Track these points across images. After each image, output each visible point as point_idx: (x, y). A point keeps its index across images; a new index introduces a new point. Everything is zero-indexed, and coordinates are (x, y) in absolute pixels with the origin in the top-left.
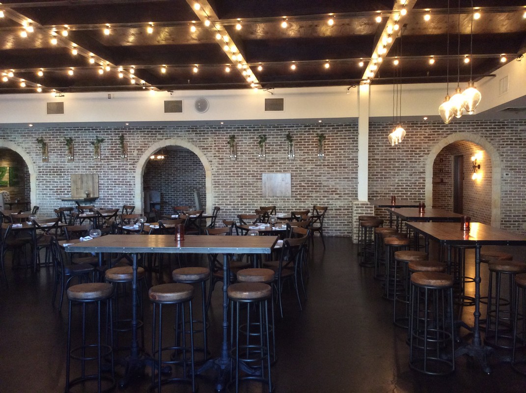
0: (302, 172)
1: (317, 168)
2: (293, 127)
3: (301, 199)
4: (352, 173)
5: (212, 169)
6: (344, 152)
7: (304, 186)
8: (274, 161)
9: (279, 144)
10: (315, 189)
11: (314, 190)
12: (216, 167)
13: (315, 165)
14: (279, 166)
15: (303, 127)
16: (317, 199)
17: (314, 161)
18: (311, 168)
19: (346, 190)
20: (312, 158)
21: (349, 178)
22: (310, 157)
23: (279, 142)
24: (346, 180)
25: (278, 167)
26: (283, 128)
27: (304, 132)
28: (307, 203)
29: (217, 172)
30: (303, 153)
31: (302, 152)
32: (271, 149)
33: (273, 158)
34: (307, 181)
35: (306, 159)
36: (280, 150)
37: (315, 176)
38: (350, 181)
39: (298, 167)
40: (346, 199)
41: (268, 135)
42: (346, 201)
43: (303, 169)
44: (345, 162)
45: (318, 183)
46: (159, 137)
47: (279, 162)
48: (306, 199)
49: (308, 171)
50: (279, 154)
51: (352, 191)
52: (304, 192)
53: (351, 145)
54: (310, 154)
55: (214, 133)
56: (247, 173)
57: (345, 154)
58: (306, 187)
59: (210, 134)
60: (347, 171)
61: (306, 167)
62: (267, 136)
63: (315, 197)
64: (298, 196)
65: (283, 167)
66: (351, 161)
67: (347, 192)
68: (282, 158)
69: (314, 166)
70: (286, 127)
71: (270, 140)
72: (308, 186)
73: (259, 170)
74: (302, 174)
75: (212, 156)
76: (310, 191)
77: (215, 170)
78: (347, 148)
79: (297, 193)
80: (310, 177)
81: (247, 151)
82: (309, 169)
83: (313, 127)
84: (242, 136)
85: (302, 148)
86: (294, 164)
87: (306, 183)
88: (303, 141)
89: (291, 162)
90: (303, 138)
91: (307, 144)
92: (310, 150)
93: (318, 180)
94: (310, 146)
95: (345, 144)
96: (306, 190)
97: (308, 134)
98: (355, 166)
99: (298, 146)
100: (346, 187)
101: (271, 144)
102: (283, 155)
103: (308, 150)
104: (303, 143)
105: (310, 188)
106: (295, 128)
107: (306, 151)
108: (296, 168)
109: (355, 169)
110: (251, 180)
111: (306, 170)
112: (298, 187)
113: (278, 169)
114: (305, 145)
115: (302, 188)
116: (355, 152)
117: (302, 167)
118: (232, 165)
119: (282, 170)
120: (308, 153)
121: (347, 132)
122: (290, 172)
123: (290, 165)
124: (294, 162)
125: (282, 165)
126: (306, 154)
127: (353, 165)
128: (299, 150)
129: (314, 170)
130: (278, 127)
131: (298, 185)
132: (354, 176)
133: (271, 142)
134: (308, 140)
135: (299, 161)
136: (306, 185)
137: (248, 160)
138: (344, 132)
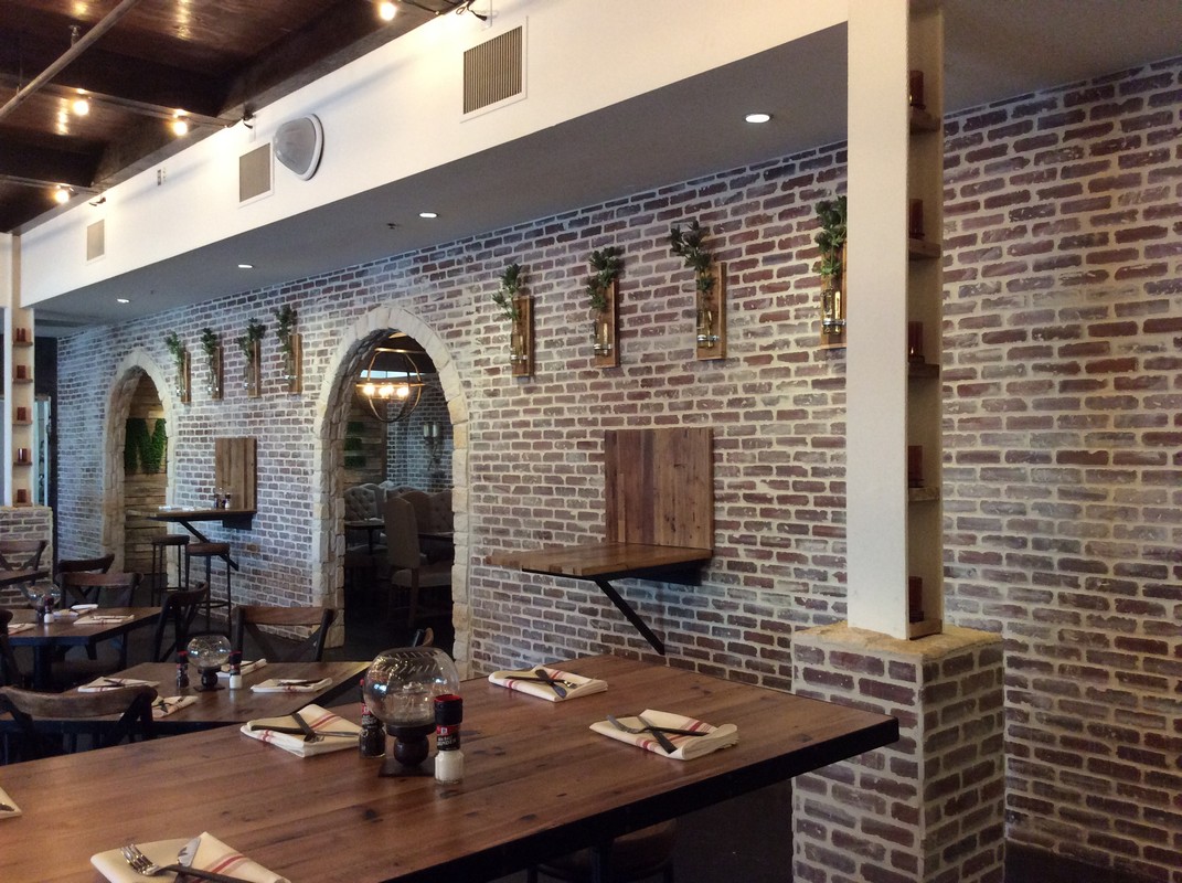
0: (758, 424)
1: (821, 400)
2: (721, 188)
3: (753, 568)
4: (1015, 424)
5: (471, 415)
6: (965, 292)
7: (763, 499)
8: (649, 370)
9: (669, 284)
10: (813, 515)
11: (811, 524)
12: (482, 406)
13: (816, 384)
14: (669, 394)
15: (761, 183)
16: (823, 577)
17: (811, 362)
18: (797, 400)
19: (980, 535)
20: (798, 342)
21: (993, 457)
22: (792, 337)
23: (668, 275)
24: (978, 467)
25: (665, 401)
26: (683, 205)
27: (767, 205)
28: (778, 589)
29: (482, 426)
30: (763, 319)
31: (758, 313)
32: (639, 313)
33: (647, 358)
34: (782, 471)
35: (775, 353)
36: (671, 317)
37: (816, 443)
38: (1001, 475)
39: (741, 394)
40: (980, 592)
41: (632, 248)
42: (982, 602)
43: (760, 407)
44: (973, 358)
45: (827, 481)
46: (358, 302)
47: (667, 375)
48: (774, 569)
49: (782, 415)
50: (666, 337)
51: (1011, 540)
52: (765, 532)
53: (1005, 245)
54: (792, 321)
56: (565, 430)
57: (971, 308)
58: (776, 506)
59: (464, 275)
60: (981, 413)
61: (775, 393)
62: (627, 255)
63: (816, 560)
64: (741, 548)
65: (681, 399)
66: (1006, 348)
67: (981, 548)
68: (680, 355)
69: (809, 390)
70: (692, 195)
71: (635, 273)
72: (782, 500)
73: (599, 416)
74: (758, 435)
75: (469, 364)
76: (795, 529)
77: (476, 420)
78: (980, 266)
79: (737, 535)
80: (792, 450)
81: (564, 331)
82: (788, 406)
83: (807, 172)
84: (548, 265)
85: (759, 296)
86: (726, 383)
87: (773, 484)
88: (760, 256)
89: (711, 370)
90: (760, 240)
91: (775, 268)
92: (791, 300)
93: (828, 465)
94: (792, 279)
95: (970, 240)
96: (775, 522)
97: (782, 216)
98: (1032, 376)
99: (742, 285)
100: (979, 515)
101: (641, 289)
102: (681, 337)
103: (781, 302)
104: (761, 268)
105: (792, 508)
106: (730, 193)
107: (774, 309)
108: (732, 403)
109: (1029, 400)
110: (575, 460)
111: (774, 409)
112: (743, 504)
113: (666, 412)
114: (767, 275)
115: (758, 507)
116: (1029, 285)
117: (758, 397)
118: (523, 395)
119: (680, 414)
120: (785, 316)
121: (981, 164)
122: (710, 423)
123: (711, 386)
124: (726, 372)
125: (680, 388)
126: (774, 325)
127: (1021, 371)
128: (747, 306)
129: (810, 409)
130: (663, 203)
131: (741, 493)
132: (1025, 442)
133: (641, 279)
134: (783, 245)
135: (744, 367)
136: (774, 493)
137: (566, 371)
138: (965, 166)
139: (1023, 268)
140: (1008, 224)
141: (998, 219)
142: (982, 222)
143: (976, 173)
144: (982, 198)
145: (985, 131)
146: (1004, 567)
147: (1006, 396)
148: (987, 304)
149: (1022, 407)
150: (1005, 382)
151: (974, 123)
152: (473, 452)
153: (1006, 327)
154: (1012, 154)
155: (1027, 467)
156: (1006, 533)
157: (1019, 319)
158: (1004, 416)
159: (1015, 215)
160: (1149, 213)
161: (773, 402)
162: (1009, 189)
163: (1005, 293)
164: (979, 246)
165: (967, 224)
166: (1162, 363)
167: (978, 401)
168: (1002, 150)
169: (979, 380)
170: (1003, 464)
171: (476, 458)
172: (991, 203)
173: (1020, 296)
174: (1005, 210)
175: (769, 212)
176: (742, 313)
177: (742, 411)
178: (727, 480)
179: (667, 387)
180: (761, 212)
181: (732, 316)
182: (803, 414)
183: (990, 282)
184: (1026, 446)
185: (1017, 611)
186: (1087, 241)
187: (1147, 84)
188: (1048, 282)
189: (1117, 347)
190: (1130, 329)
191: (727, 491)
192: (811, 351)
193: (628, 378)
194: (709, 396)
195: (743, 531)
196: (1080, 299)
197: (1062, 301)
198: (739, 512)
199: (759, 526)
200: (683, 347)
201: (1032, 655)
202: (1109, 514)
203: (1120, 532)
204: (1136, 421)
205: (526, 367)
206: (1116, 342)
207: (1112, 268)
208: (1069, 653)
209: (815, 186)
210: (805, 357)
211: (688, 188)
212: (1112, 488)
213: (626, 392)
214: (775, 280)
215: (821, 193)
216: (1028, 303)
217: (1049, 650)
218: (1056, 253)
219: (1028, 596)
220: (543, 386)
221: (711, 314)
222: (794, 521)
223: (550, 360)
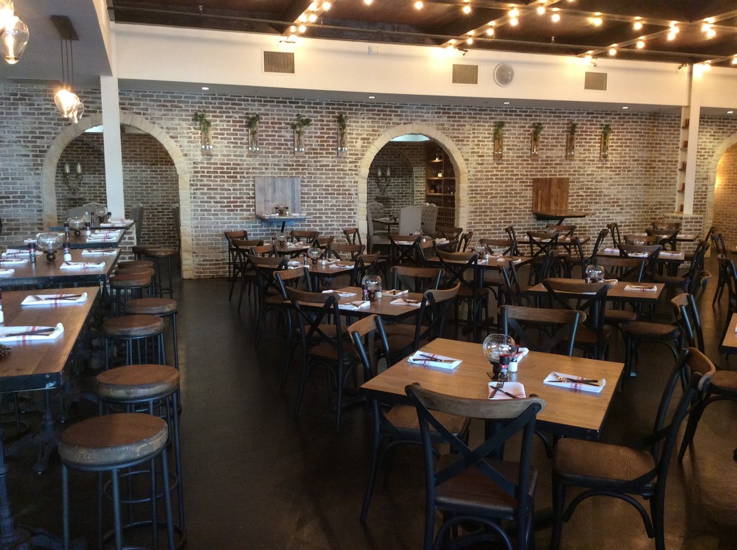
0: (581, 177)
1: (598, 171)
2: (574, 113)
4: (637, 178)
5: (469, 172)
6: (630, 150)
7: (582, 196)
8: (548, 160)
9: (556, 136)
10: (594, 199)
11: (593, 201)
12: (474, 168)
13: (597, 167)
14: (554, 168)
15: (585, 114)
17: (596, 162)
18: (592, 171)
20: (593, 157)
21: (632, 185)
22: (591, 155)
23: (556, 134)
25: (553, 170)
27: (587, 121)
29: (474, 175)
30: (584, 150)
31: (583, 148)
32: (545, 144)
33: (547, 157)
34: (586, 189)
35: (587, 159)
36: (556, 146)
37: (596, 182)
38: (634, 188)
39: (577, 169)
40: (629, 212)
41: (544, 124)
42: (628, 214)
43: (582, 172)
44: (630, 164)
45: (598, 191)
46: (395, 120)
47: (554, 163)
49: (588, 175)
50: (554, 151)
51: (634, 202)
52: (581, 204)
53: (637, 142)
54: (592, 151)
55: (474, 118)
56: (515, 178)
59: (467, 119)
60: (631, 176)
61: (586, 169)
62: (542, 125)
65: (558, 169)
66: (636, 163)
67: (629, 203)
68: (558, 157)
69: (595, 169)
70: (565, 113)
71: (545, 131)
72: (586, 196)
73: (529, 174)
74: (581, 180)
75: (468, 153)
76: (589, 203)
77: (471, 173)
78: (633, 145)
79: (573, 205)
80: (590, 184)
81: (516, 146)
82: (590, 173)
83: (597, 115)
84: (510, 123)
85: (583, 144)
86: (572, 166)
87: (584, 192)
88: (584, 134)
89: (568, 162)
90: (584, 130)
91: (588, 137)
92: (592, 146)
93: (599, 187)
94: (592, 141)
95: (631, 139)
96: (584, 202)
97: (590, 125)
98: (640, 169)
99: (579, 140)
100: (629, 197)
101: (546, 136)
102: (560, 152)
103: (589, 146)
104: (584, 137)
105: (589, 198)
106: (576, 115)
107: (587, 148)
108: (574, 171)
109: (639, 173)
110: (517, 186)
111: (586, 173)
112: (575, 197)
113: (553, 173)
114: (586, 139)
115: (580, 198)
116: (641, 150)
117: (581, 170)
118: (495, 165)
119: (557, 174)
120: (590, 150)
121: (634, 124)
122: (567, 176)
123: (568, 166)
124: (572, 163)
125: (558, 166)
126: (587, 152)
127: (638, 167)
128: (580, 146)
129: (595, 173)
130: (555, 113)
131: (575, 195)
132: (638, 182)
133: (546, 133)
134: (590, 132)
135: (578, 162)
136: (584, 194)
137: (515, 158)
138: (631, 123)
142: (634, 136)
152: (469, 185)
155: (638, 187)
161: (585, 171)
166: (659, 168)
175: (587, 123)
176: (578, 148)
177: (577, 173)
178: (571, 192)
179: (554, 166)
180: (585, 122)
181: (575, 148)
182: (593, 175)
183: (634, 149)
184: (638, 183)
185: (634, 215)
186: (650, 144)
187: (661, 116)
188: (644, 150)
189: (654, 164)
190: (655, 161)
191: (571, 194)
192: (596, 159)
193: (540, 162)
194: (567, 169)
195: (575, 204)
196: (648, 155)
197: (645, 154)
198: (575, 199)
199: (580, 202)
200: (559, 155)
201: (636, 223)
202: (650, 195)
203: (651, 198)
204: (655, 178)
206: (653, 163)
207: (654, 149)
208: (642, 222)
209: (599, 119)
210: (594, 161)
211: (563, 111)
212: (651, 190)
213: (539, 167)
214: (588, 140)
215: (600, 121)
216: (640, 154)
217: (639, 222)
218: (645, 145)
219: (636, 212)
220: (505, 163)
221: (570, 146)
222: (589, 201)
223: (508, 154)
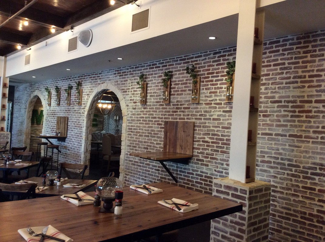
0: (207, 121)
1: (225, 116)
3: (203, 161)
4: (278, 126)
5: (128, 114)
6: (266, 89)
7: (207, 142)
8: (178, 105)
9: (185, 82)
10: (221, 147)
11: (220, 150)
12: (131, 112)
13: (224, 111)
14: (183, 112)
15: (212, 56)
16: (222, 164)
17: (223, 105)
18: (218, 116)
19: (266, 156)
20: (219, 100)
22: (218, 98)
23: (185, 79)
24: (267, 137)
25: (182, 114)
26: (190, 60)
27: (213, 62)
28: (210, 167)
29: (131, 117)
30: (210, 93)
31: (209, 91)
32: (176, 89)
33: (177, 101)
34: (213, 135)
35: (213, 102)
36: (185, 91)
37: (223, 128)
39: (203, 113)
41: (175, 71)
42: (266, 174)
43: (208, 117)
44: (267, 107)
45: (225, 138)
47: (183, 107)
48: (209, 161)
49: (214, 119)
50: (183, 96)
51: (275, 158)
52: (207, 151)
53: (278, 77)
54: (218, 94)
57: (267, 93)
58: (210, 144)
59: (129, 76)
60: (268, 122)
61: (212, 113)
62: (174, 73)
63: (221, 160)
64: (200, 155)
65: (186, 113)
66: (276, 105)
67: (266, 159)
68: (187, 101)
69: (222, 113)
70: (193, 58)
71: (176, 78)
72: (212, 142)
73: (163, 117)
74: (207, 124)
76: (215, 151)
78: (270, 82)
79: (199, 151)
80: (216, 129)
81: (156, 93)
82: (215, 117)
83: (225, 54)
84: (152, 74)
85: (209, 86)
86: (199, 110)
87: (210, 138)
88: (210, 76)
89: (195, 106)
90: (211, 71)
91: (214, 79)
92: (218, 88)
93: (226, 134)
94: (219, 82)
96: (210, 149)
97: (217, 65)
98: (283, 113)
99: (205, 83)
100: (266, 150)
101: (177, 82)
102: (188, 96)
103: (215, 88)
104: (210, 79)
105: (215, 145)
106: (203, 58)
107: (213, 90)
108: (200, 115)
109: (282, 119)
110: (156, 128)
111: (212, 118)
112: (201, 143)
113: (182, 117)
114: (212, 81)
115: (206, 144)
116: (284, 88)
117: (207, 114)
119: (186, 117)
120: (216, 92)
122: (194, 120)
123: (195, 110)
124: (199, 107)
125: (186, 110)
126: (213, 95)
127: (280, 111)
128: (206, 89)
130: (185, 59)
131: (201, 140)
133: (177, 80)
134: (217, 73)
135: (204, 106)
136: (210, 141)
139: (282, 83)
140: (279, 71)
141: (276, 70)
142: (272, 70)
143: (271, 57)
144: (272, 64)
145: (274, 45)
146: (272, 165)
147: (275, 118)
148: (272, 92)
149: (280, 121)
150: (275, 114)
151: (271, 43)
152: (128, 124)
153: (277, 99)
154: (281, 52)
155: (280, 138)
156: (273, 155)
157: (280, 97)
158: (275, 123)
159: (281, 69)
160: (318, 71)
161: (212, 116)
162: (280, 62)
163: (277, 90)
164: (271, 76)
165: (268, 70)
166: (319, 112)
167: (268, 119)
168: (278, 51)
169: (268, 113)
170: (274, 137)
171: (129, 126)
172: (274, 65)
173: (281, 91)
174: (278, 67)
175: (214, 64)
176: (205, 91)
177: (203, 118)
178: (197, 136)
179: (183, 110)
180: (211, 63)
181: (201, 91)
182: (220, 119)
183: (273, 86)
184: (280, 132)
185: (275, 177)
186: (300, 77)
187: (319, 35)
188: (289, 87)
190: (311, 102)
191: (197, 139)
192: (223, 102)
193: (172, 107)
194: (194, 113)
195: (201, 151)
196: (297, 93)
197: (292, 93)
198: (200, 145)
199: (206, 149)
200: (188, 99)
201: (278, 189)
202: (301, 152)
203: (305, 157)
204: (311, 127)
205: (144, 102)
206: (306, 105)
207: (307, 85)
208: (289, 189)
209: (227, 57)
210: (221, 104)
211: (192, 56)
212: (303, 145)
213: (171, 110)
214: (214, 82)
215: (228, 59)
216: (283, 93)
217: (283, 188)
218: (292, 80)
219: (278, 173)
220: (148, 107)
221: (196, 91)
222: (215, 148)
223: (151, 100)
